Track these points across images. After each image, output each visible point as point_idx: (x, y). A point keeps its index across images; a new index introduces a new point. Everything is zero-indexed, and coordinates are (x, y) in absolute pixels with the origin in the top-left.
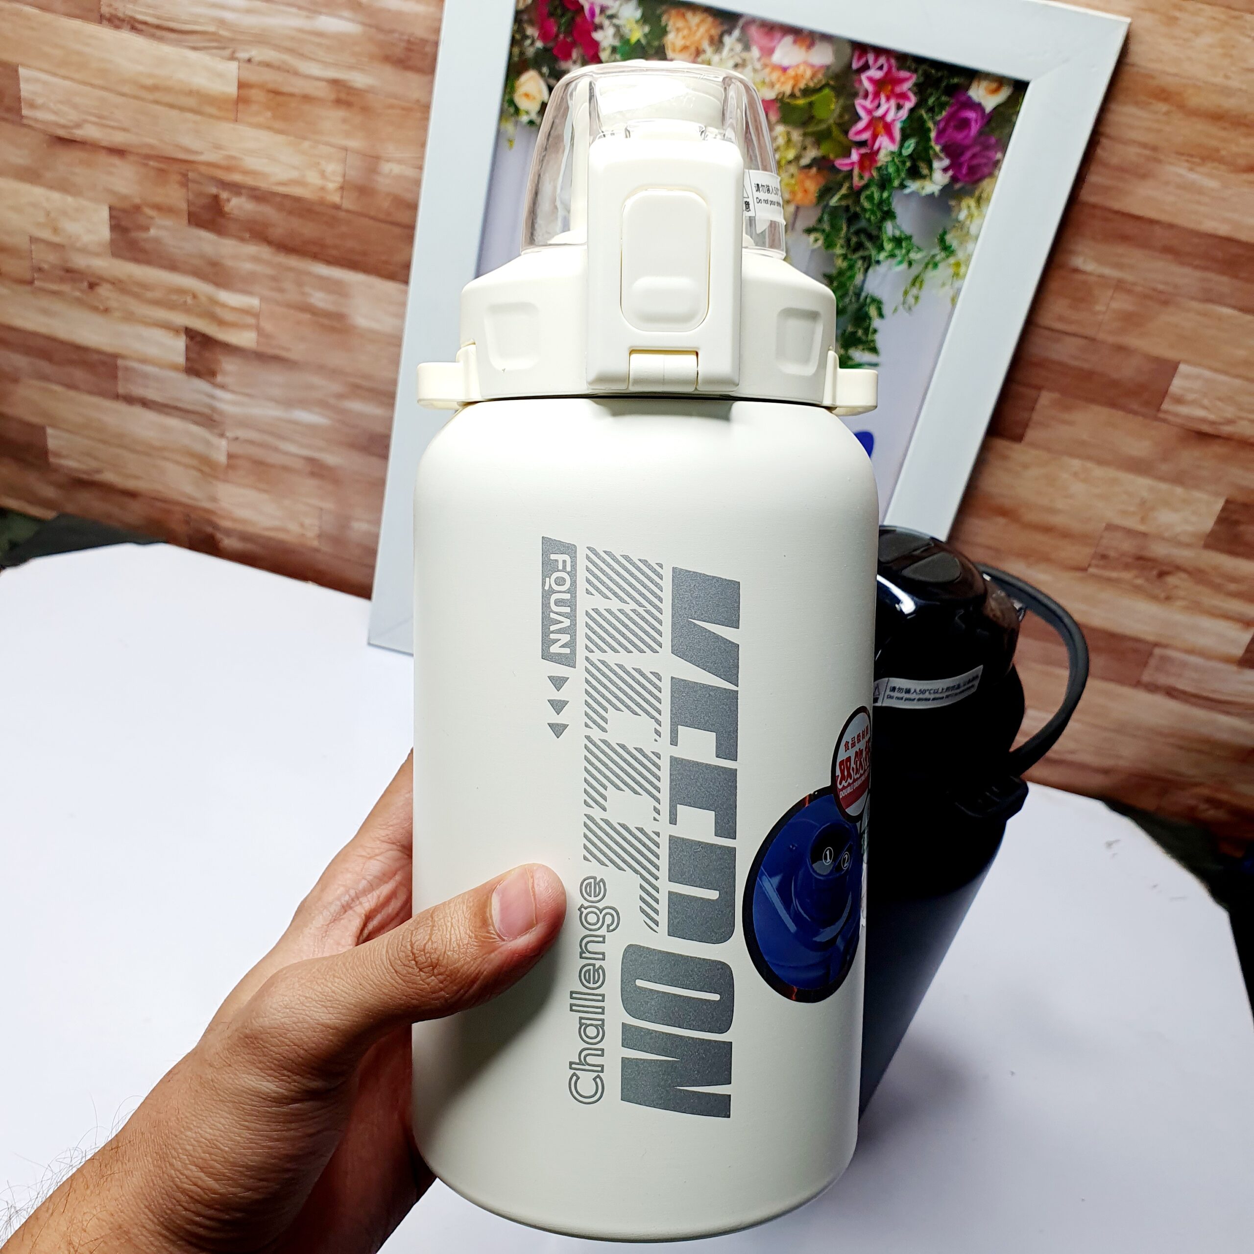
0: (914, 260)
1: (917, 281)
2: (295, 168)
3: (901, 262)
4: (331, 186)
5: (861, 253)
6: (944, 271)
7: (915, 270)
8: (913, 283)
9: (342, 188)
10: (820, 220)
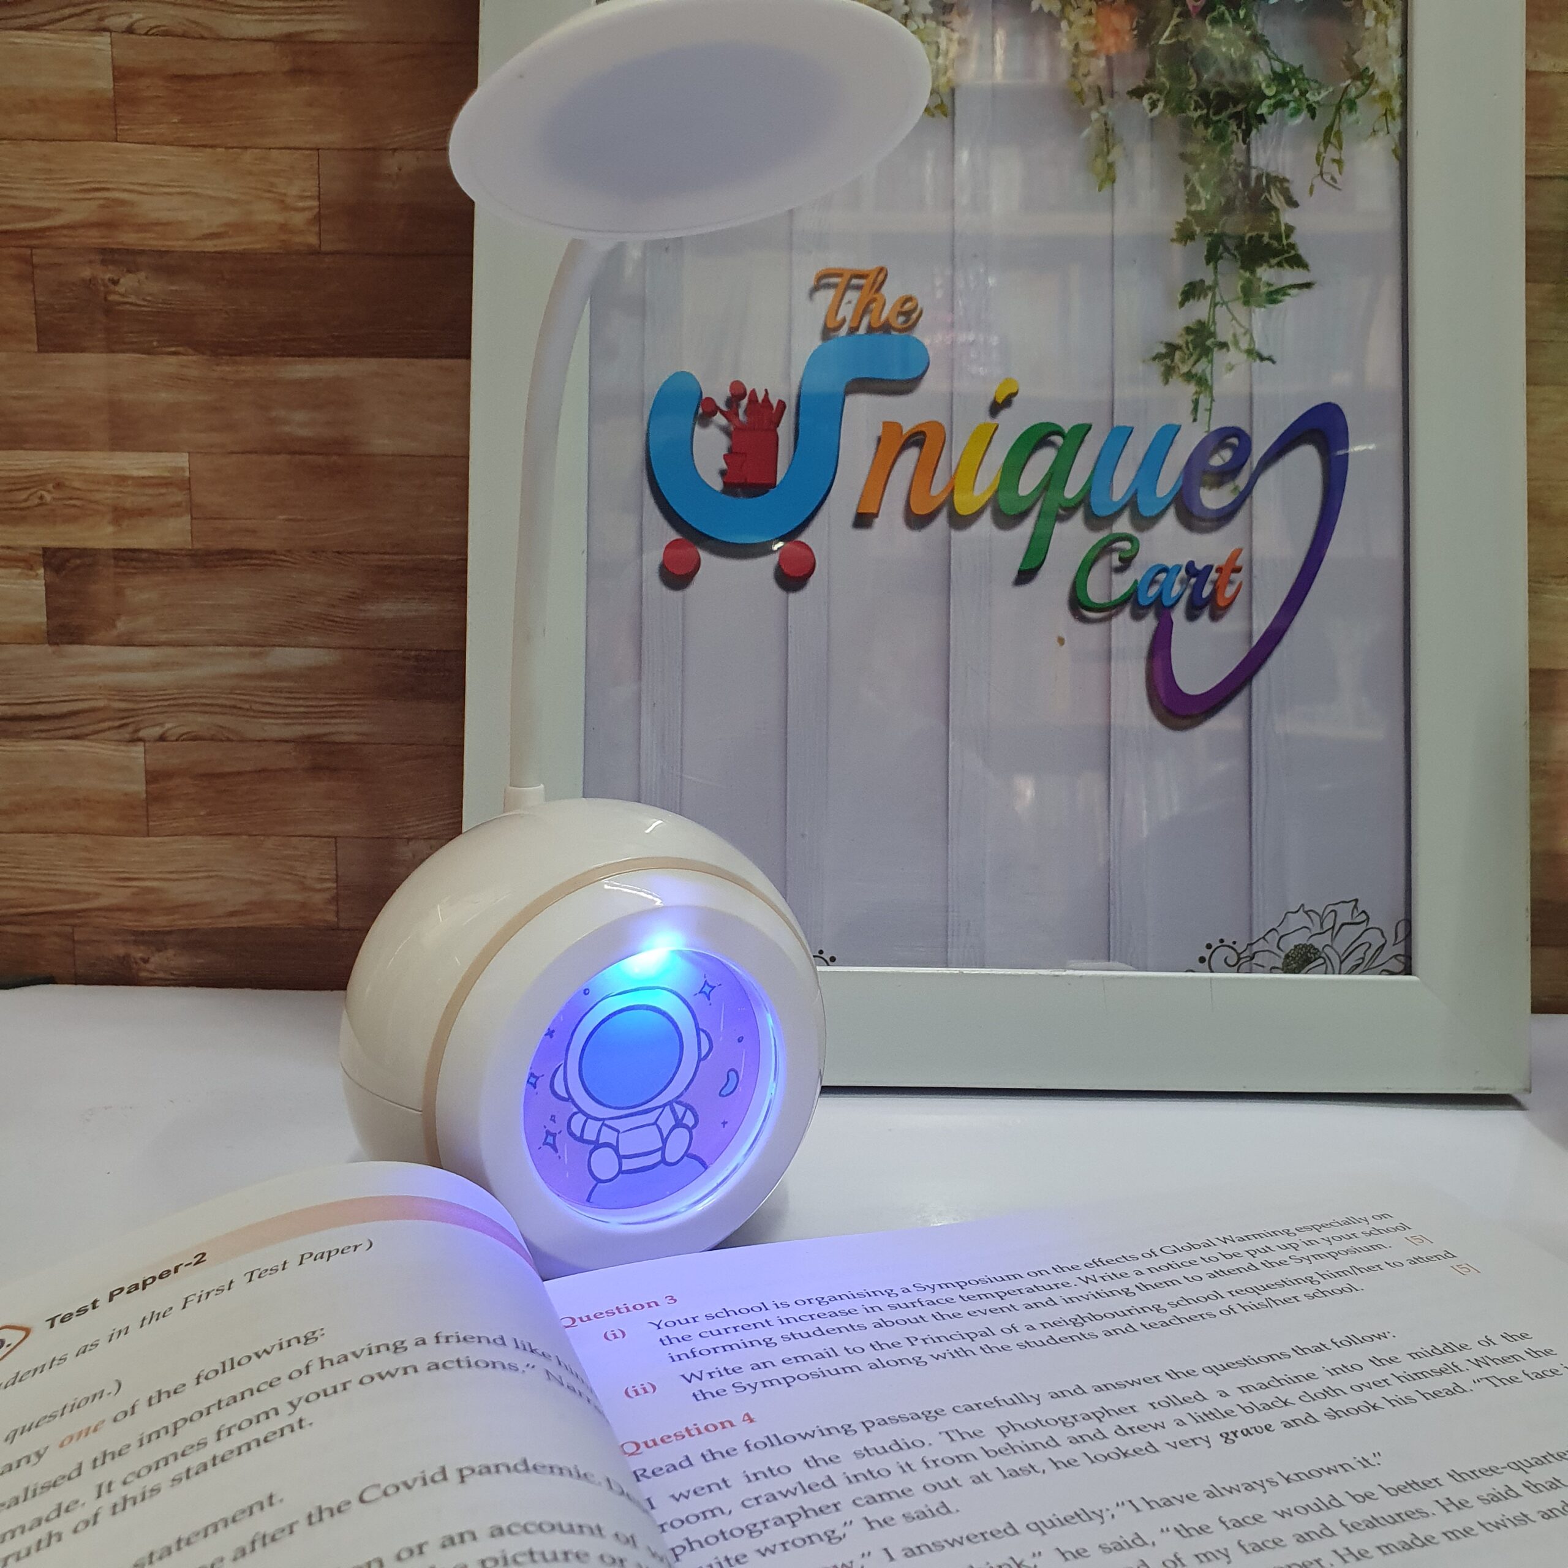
0: (1318, 102)
1: (1330, 136)
2: (232, 202)
3: (1296, 112)
4: (298, 219)
5: (1232, 110)
6: (1366, 113)
7: (1324, 118)
8: (1327, 142)
9: (318, 218)
10: (1151, 73)
